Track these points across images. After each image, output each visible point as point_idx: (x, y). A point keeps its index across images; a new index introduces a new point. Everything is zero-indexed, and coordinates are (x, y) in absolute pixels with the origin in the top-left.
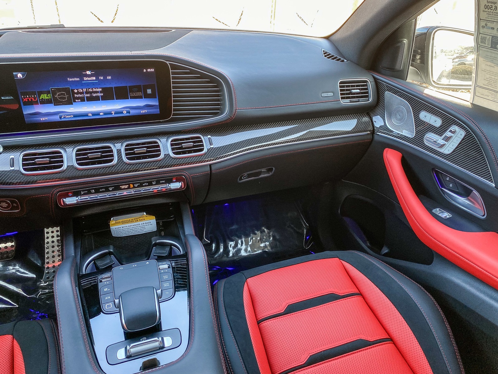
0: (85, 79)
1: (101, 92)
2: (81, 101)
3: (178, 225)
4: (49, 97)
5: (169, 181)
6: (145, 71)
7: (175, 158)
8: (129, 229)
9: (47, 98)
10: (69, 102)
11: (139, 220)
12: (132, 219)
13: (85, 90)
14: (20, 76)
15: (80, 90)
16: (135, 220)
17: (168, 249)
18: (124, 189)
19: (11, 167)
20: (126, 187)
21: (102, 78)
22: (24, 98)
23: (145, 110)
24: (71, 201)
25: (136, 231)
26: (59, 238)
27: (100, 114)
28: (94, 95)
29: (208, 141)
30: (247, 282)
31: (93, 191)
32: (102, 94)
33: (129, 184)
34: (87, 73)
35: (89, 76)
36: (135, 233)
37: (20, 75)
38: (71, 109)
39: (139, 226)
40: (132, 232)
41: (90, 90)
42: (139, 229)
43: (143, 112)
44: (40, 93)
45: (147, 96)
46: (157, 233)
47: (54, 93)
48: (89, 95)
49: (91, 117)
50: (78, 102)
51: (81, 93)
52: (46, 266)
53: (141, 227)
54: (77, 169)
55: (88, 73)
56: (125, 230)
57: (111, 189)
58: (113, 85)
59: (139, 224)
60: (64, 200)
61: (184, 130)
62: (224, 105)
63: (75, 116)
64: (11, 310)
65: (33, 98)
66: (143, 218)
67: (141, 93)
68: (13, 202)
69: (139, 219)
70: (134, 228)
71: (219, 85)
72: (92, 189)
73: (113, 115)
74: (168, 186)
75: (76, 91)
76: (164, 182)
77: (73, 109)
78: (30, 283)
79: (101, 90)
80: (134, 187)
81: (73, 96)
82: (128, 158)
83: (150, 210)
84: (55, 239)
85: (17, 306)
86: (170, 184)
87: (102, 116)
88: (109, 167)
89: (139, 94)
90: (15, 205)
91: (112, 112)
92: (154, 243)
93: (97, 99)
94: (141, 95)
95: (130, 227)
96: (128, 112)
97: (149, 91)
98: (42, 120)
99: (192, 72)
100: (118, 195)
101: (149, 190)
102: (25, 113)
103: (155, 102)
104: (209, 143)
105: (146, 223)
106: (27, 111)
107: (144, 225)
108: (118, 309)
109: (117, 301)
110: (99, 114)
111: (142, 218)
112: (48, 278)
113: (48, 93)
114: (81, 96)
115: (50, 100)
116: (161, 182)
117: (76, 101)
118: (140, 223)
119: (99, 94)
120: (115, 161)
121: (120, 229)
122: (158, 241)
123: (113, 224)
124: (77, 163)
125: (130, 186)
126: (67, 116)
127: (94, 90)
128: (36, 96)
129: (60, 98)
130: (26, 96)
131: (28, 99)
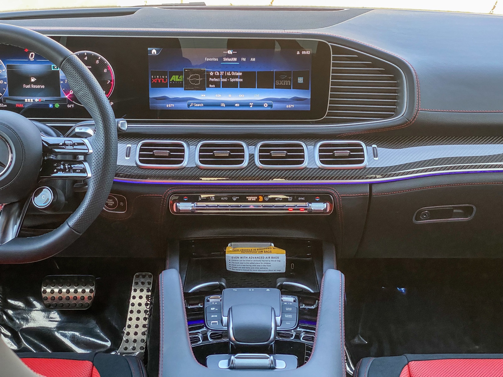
0: (225, 59)
1: (240, 77)
2: (216, 87)
4: (180, 78)
5: (310, 199)
7: (322, 168)
8: (249, 262)
9: (179, 80)
10: (202, 87)
11: (263, 252)
12: (254, 248)
13: (222, 73)
14: (154, 52)
15: (216, 73)
16: (259, 251)
18: (251, 201)
19: (127, 157)
20: (254, 198)
21: (244, 59)
22: (154, 78)
23: (293, 104)
24: (185, 206)
25: (258, 267)
26: (150, 293)
27: (236, 105)
28: (232, 80)
29: (372, 151)
30: (409, 368)
31: (213, 198)
32: (242, 80)
33: (258, 196)
34: (228, 53)
35: (230, 57)
36: (256, 269)
37: (154, 51)
38: (203, 95)
39: (263, 259)
40: (252, 267)
41: (229, 74)
42: (263, 264)
43: (289, 106)
44: (172, 74)
45: (297, 86)
47: (187, 75)
48: (225, 80)
49: (223, 108)
50: (212, 87)
51: (218, 77)
52: (126, 330)
53: (266, 262)
54: (199, 168)
55: (230, 52)
56: (244, 262)
57: (234, 199)
58: (256, 70)
59: (263, 257)
60: (178, 204)
61: (339, 134)
62: (401, 105)
63: (205, 105)
65: (163, 80)
66: (270, 250)
67: (289, 81)
68: (121, 200)
70: (256, 262)
71: (396, 76)
73: (251, 108)
74: (309, 205)
75: (212, 74)
76: (303, 199)
77: (205, 95)
79: (241, 74)
80: (264, 201)
81: (208, 79)
82: (261, 162)
86: (311, 204)
87: (237, 107)
88: (237, 169)
89: (287, 83)
90: (122, 204)
91: (250, 104)
93: (234, 85)
94: (289, 84)
95: (251, 260)
96: (270, 106)
97: (300, 80)
98: (167, 106)
99: (361, 58)
100: (242, 208)
101: (283, 207)
102: (151, 96)
103: (306, 95)
104: (372, 154)
105: (272, 258)
106: (154, 94)
107: (269, 260)
109: (225, 319)
110: (233, 105)
111: (267, 250)
112: (126, 349)
113: (179, 74)
114: (216, 80)
115: (181, 83)
116: (300, 198)
117: (210, 86)
118: (265, 256)
119: (238, 80)
120: (245, 164)
121: (238, 259)
122: (284, 283)
123: (231, 251)
124: (200, 160)
125: (258, 198)
126: (197, 105)
127: (233, 74)
128: (167, 77)
129: (193, 81)
130: (156, 77)
131: (158, 80)
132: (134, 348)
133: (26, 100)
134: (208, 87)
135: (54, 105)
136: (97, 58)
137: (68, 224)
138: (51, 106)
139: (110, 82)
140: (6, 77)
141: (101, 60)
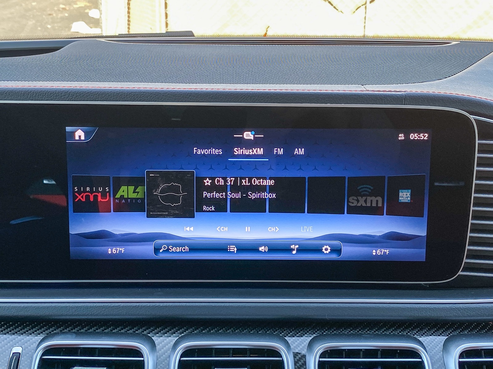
0: (237, 151)
1: (272, 189)
2: (216, 210)
4: (138, 192)
9: (134, 196)
13: (231, 181)
14: (80, 137)
15: (218, 181)
21: (281, 152)
22: (79, 192)
23: (386, 247)
27: (260, 249)
28: (253, 196)
32: (274, 196)
34: (245, 137)
35: (249, 145)
37: (80, 134)
38: (188, 229)
41: (245, 182)
43: (378, 252)
44: (120, 183)
47: (152, 185)
48: (238, 196)
49: (233, 255)
50: (209, 211)
51: (221, 189)
55: (248, 135)
58: (307, 173)
63: (193, 249)
65: (99, 195)
67: (380, 199)
73: (294, 255)
75: (207, 182)
77: (192, 229)
79: (272, 182)
81: (199, 194)
87: (263, 254)
89: (375, 201)
91: (292, 247)
93: (257, 207)
96: (336, 250)
97: (405, 196)
98: (110, 252)
102: (72, 231)
103: (416, 228)
110: (255, 250)
113: (136, 182)
114: (217, 195)
115: (139, 201)
117: (205, 208)
119: (266, 195)
126: (174, 248)
127: (256, 182)
128: (109, 189)
129: (165, 199)
130: (85, 189)
131: (88, 197)
134: (200, 210)
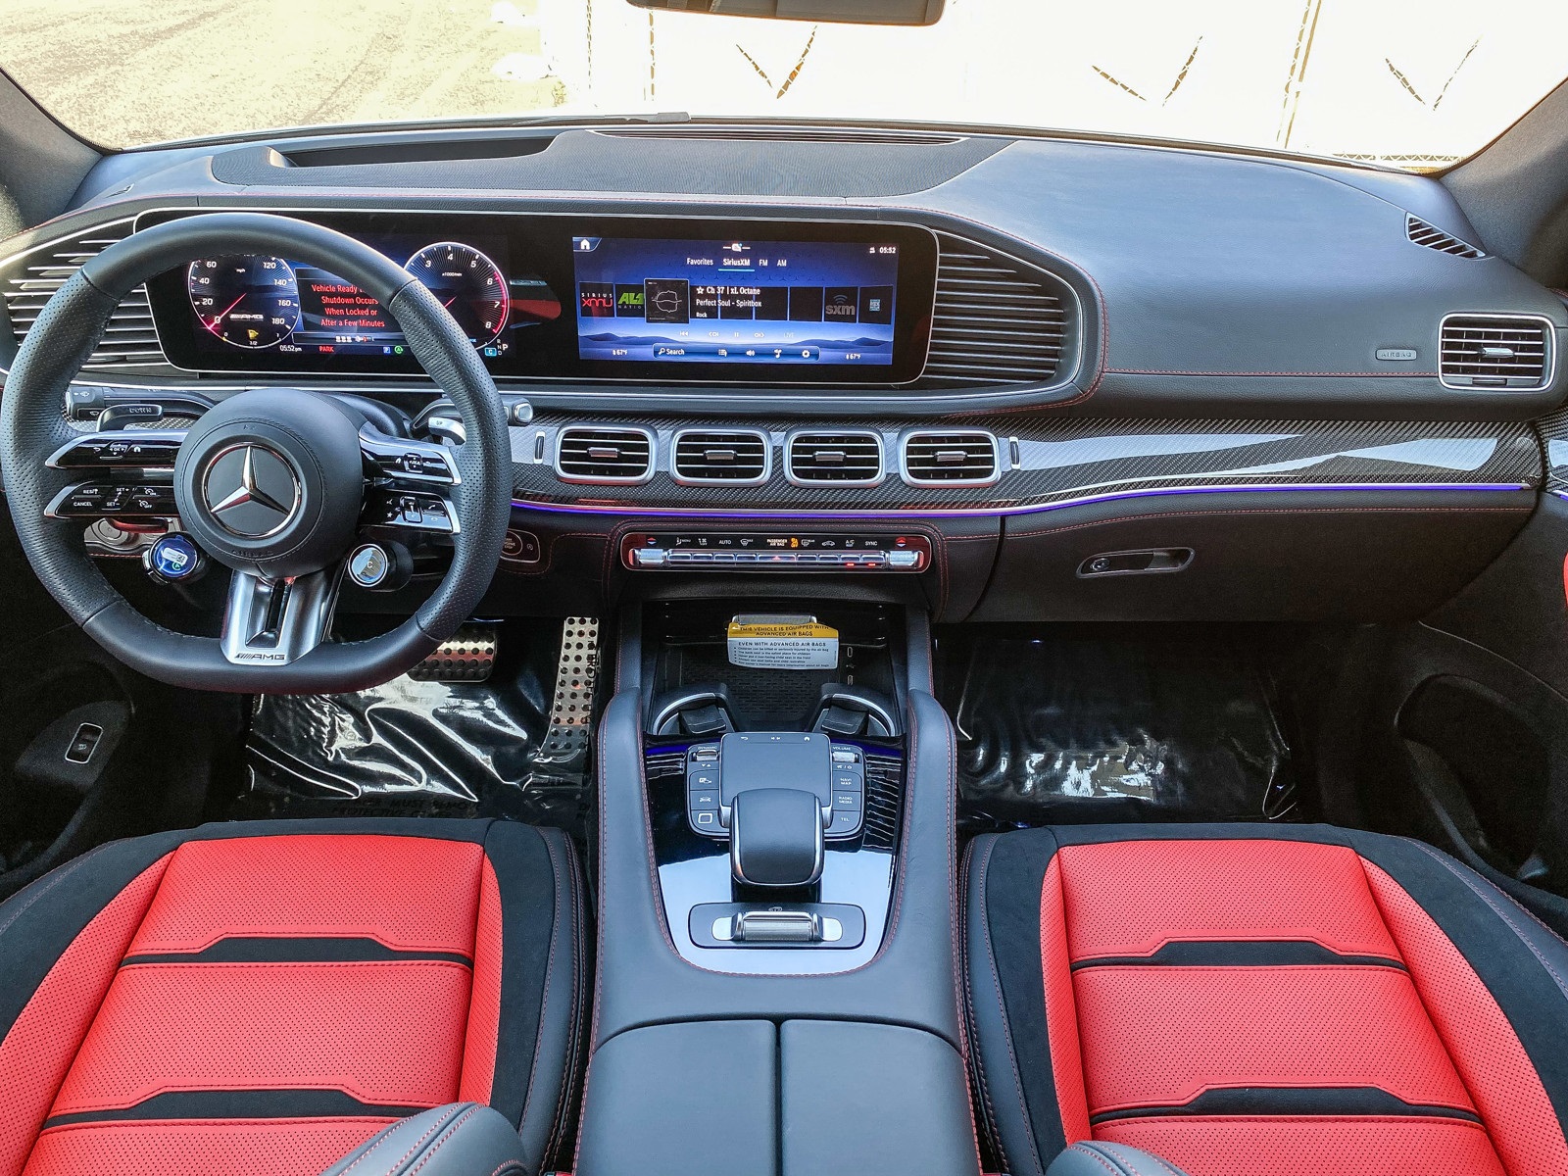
0: (727, 262)
1: (758, 297)
2: (709, 317)
3: (893, 664)
4: (638, 299)
5: (888, 544)
6: (872, 250)
7: (913, 485)
8: (771, 652)
9: (635, 302)
10: (682, 317)
11: (798, 634)
12: (780, 626)
13: (721, 290)
14: (585, 246)
15: (710, 290)
16: (789, 631)
17: (859, 720)
18: (776, 547)
19: (536, 457)
20: (782, 542)
22: (586, 298)
23: (857, 352)
24: (651, 556)
26: (593, 652)
27: (747, 352)
28: (741, 304)
29: (1008, 451)
30: (1059, 857)
31: (704, 540)
32: (760, 304)
33: (789, 538)
34: (733, 249)
35: (737, 257)
37: (585, 244)
38: (683, 333)
39: (796, 647)
41: (734, 291)
42: (796, 656)
43: (851, 356)
44: (622, 289)
45: (868, 317)
46: (837, 676)
47: (651, 293)
48: (728, 304)
49: (724, 358)
50: (702, 317)
51: (713, 297)
52: (554, 715)
53: (801, 652)
54: (676, 482)
55: (736, 247)
56: (761, 652)
57: (744, 543)
58: (789, 284)
59: (798, 644)
60: (637, 552)
61: (946, 414)
62: (1071, 355)
63: (688, 353)
64: (462, 806)
65: (604, 301)
66: (809, 630)
67: (853, 307)
68: (527, 539)
69: (797, 631)
70: (782, 652)
71: (1065, 299)
72: (702, 537)
73: (777, 359)
74: (884, 556)
75: (700, 291)
76: (874, 543)
77: (687, 333)
78: (512, 750)
79: (758, 292)
80: (800, 547)
81: (693, 301)
82: (796, 472)
83: (829, 613)
84: (585, 652)
85: (477, 800)
86: (889, 553)
87: (750, 357)
88: (749, 488)
89: (850, 310)
90: (530, 547)
91: (776, 351)
92: (825, 697)
93: (744, 314)
94: (853, 313)
95: (774, 647)
96: (815, 355)
97: (875, 305)
98: (614, 354)
99: (996, 261)
100: (758, 561)
101: (836, 559)
102: (581, 334)
103: (884, 335)
104: (1009, 457)
105: (813, 644)
106: (589, 329)
107: (808, 647)
108: (728, 830)
109: (726, 811)
110: (743, 354)
111: (805, 630)
112: (554, 746)
113: (637, 289)
114: (709, 303)
115: (639, 307)
116: (867, 543)
117: (698, 314)
118: (801, 641)
120: (765, 476)
121: (750, 647)
122: (836, 695)
123: (736, 632)
124: (678, 469)
125: (790, 542)
126: (672, 351)
127: (743, 291)
128: (613, 295)
129: (662, 306)
130: (591, 295)
131: (593, 302)
132: (568, 746)
133: (338, 338)
134: (694, 316)
135: (392, 348)
136: (472, 256)
137: (419, 625)
138: (386, 350)
139: (501, 304)
140: (296, 293)
141: (480, 262)
